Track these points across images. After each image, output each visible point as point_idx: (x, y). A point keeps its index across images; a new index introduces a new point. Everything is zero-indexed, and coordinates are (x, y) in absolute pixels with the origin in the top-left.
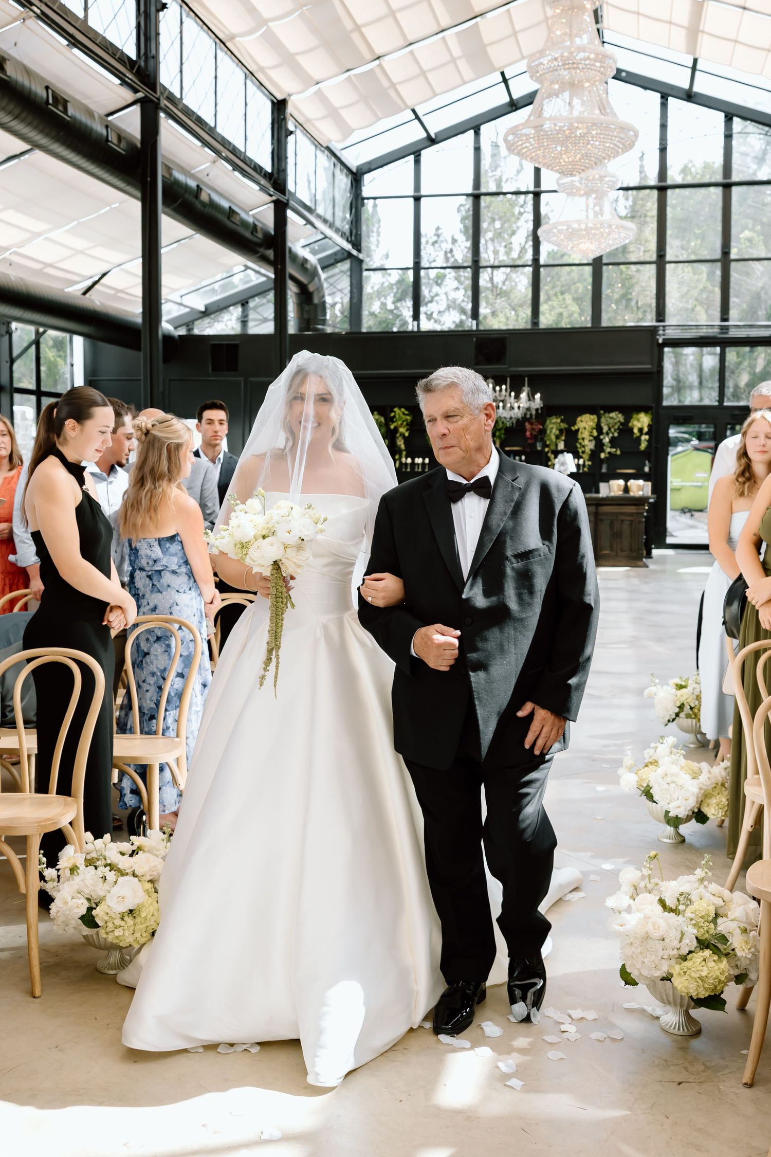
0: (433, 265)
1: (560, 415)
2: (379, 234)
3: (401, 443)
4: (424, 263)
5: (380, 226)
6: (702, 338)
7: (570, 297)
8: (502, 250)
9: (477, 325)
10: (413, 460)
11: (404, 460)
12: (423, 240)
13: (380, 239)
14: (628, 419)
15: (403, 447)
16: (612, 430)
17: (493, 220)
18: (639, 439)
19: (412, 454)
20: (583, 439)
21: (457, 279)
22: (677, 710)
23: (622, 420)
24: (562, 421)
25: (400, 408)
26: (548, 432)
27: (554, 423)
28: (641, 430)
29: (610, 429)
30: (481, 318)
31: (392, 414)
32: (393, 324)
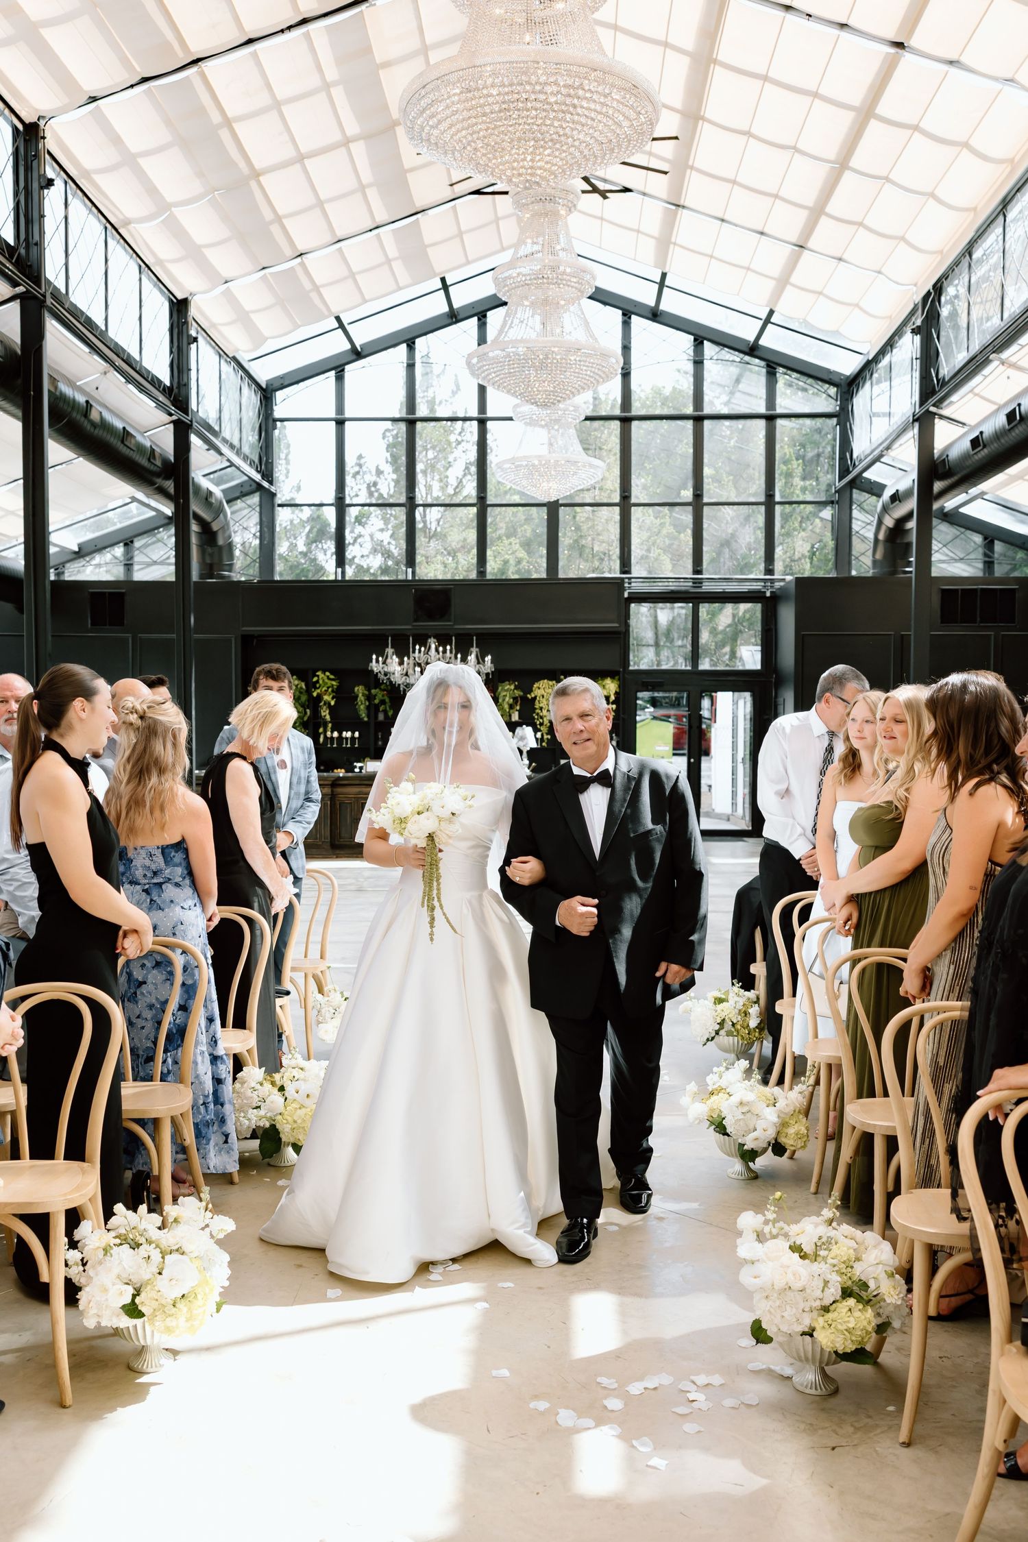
0: (358, 501)
1: (514, 682)
2: (288, 463)
3: (325, 713)
4: (349, 499)
5: (288, 454)
6: (672, 592)
7: (518, 541)
8: (436, 486)
9: (414, 573)
10: (340, 733)
11: (329, 734)
13: (289, 467)
15: (328, 718)
19: (338, 727)
20: (541, 709)
21: (384, 518)
22: (717, 1027)
24: (516, 688)
25: (324, 672)
27: (507, 691)
30: (417, 566)
31: (315, 679)
32: (309, 571)
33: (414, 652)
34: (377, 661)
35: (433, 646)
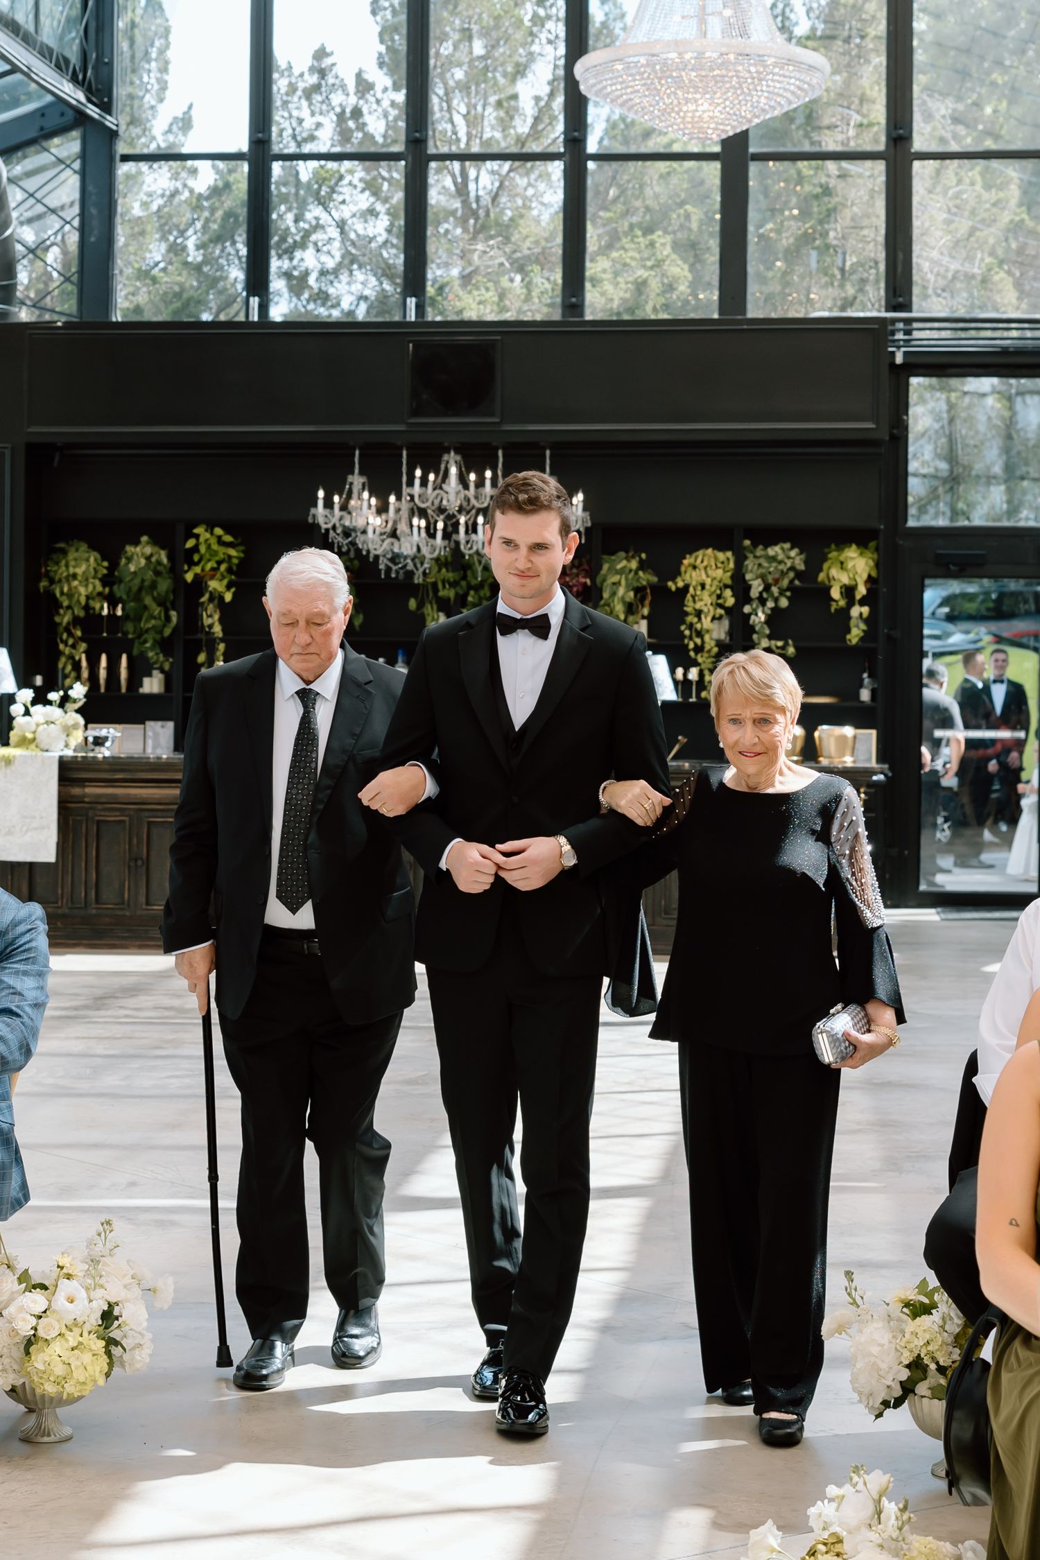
0: (307, 149)
1: (638, 552)
2: (164, 69)
3: (212, 620)
4: (282, 142)
5: (167, 46)
6: (1005, 352)
7: (669, 238)
8: (491, 114)
9: (420, 308)
12: (280, 85)
13: (165, 76)
14: (815, 562)
15: (217, 630)
16: (775, 590)
17: (467, 35)
18: (844, 614)
20: (699, 614)
21: (372, 187)
23: (802, 567)
24: (642, 566)
25: (210, 528)
26: (606, 595)
27: (621, 572)
28: (849, 591)
29: (767, 588)
30: (430, 290)
31: (190, 543)
32: (201, 303)
33: (410, 483)
34: (329, 504)
35: (453, 470)
